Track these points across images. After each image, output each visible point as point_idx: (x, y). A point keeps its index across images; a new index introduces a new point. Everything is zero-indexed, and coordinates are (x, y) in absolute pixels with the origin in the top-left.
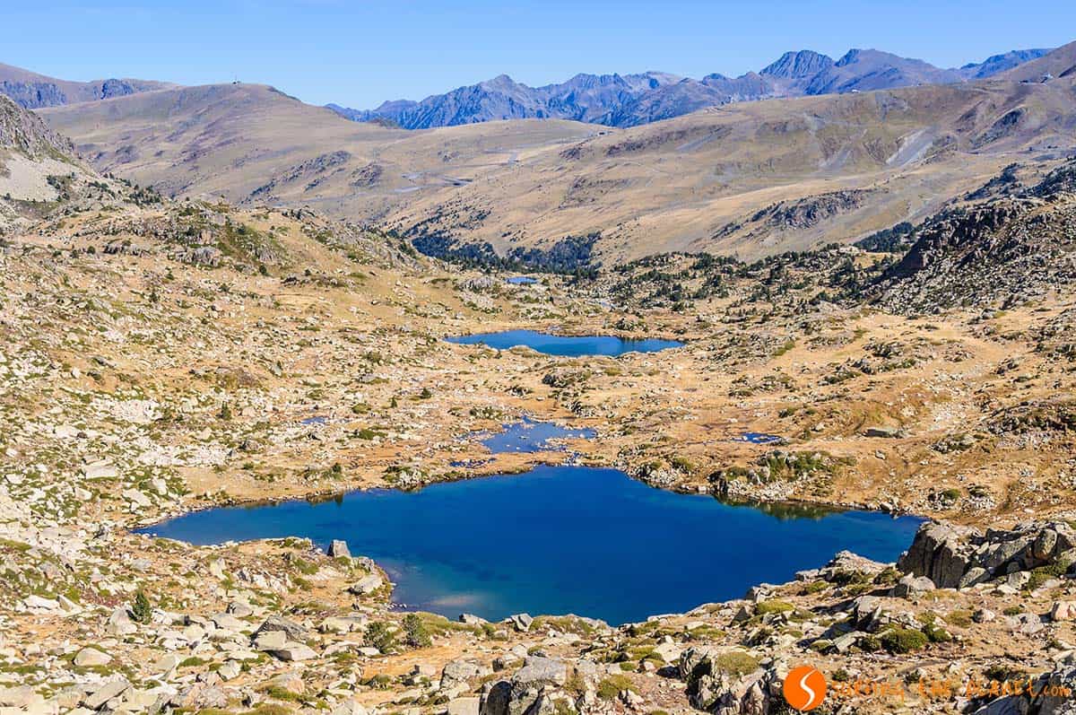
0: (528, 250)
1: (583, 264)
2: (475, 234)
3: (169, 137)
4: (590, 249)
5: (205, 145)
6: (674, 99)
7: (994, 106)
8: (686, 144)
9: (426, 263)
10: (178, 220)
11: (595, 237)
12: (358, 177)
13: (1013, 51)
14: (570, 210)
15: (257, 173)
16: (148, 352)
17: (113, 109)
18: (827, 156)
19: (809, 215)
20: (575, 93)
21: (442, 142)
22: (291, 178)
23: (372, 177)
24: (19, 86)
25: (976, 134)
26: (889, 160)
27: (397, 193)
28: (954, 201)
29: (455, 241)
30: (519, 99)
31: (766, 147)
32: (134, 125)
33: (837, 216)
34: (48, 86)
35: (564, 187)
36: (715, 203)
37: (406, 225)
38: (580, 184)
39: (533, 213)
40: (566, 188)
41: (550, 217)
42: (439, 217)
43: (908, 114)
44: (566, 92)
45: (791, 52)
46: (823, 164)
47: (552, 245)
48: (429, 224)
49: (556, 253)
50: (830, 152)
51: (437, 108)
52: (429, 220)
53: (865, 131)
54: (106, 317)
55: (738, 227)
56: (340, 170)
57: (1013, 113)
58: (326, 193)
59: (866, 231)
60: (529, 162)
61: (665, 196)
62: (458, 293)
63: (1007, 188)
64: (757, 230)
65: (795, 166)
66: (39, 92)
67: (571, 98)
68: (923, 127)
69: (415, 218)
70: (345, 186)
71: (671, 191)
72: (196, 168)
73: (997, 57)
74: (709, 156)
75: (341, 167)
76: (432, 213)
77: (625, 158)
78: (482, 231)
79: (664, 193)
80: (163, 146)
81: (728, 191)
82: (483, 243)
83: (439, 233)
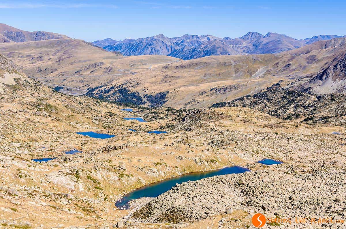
0: (149, 95)
1: (163, 100)
2: (135, 89)
3: (53, 54)
4: (165, 96)
5: (63, 57)
6: (211, 45)
7: (284, 61)
8: (197, 67)
9: (102, 106)
10: (36, 103)
11: (168, 92)
12: (105, 70)
13: (320, 35)
14: (162, 84)
15: (77, 66)
16: (21, 135)
17: (38, 44)
18: (236, 73)
19: (225, 91)
20: (184, 40)
21: (131, 61)
22: (87, 69)
23: (109, 70)
24: (11, 32)
25: (278, 70)
26: (253, 75)
27: (116, 75)
28: (263, 90)
29: (130, 91)
30: (166, 42)
31: (219, 69)
32: (43, 50)
33: (232, 91)
34: (20, 33)
35: (162, 77)
36: (202, 85)
37: (117, 85)
38: (166, 77)
39: (152, 84)
40: (162, 78)
41: (156, 86)
42: (126, 83)
43: (261, 62)
44: (181, 40)
45: (250, 32)
46: (234, 75)
47: (156, 94)
48: (123, 85)
49: (156, 96)
50: (237, 72)
51: (140, 43)
52: (123, 84)
53: (248, 66)
54: (15, 129)
55: (206, 93)
56: (100, 68)
57: (288, 64)
58: (96, 74)
59: (239, 96)
60: (154, 69)
61: (189, 82)
62: (92, 120)
63: (277, 87)
64: (210, 94)
65: (227, 76)
66: (17, 34)
67: (182, 42)
68: (264, 66)
69: (120, 83)
70: (101, 72)
71: (191, 81)
72: (60, 64)
73: (315, 37)
74: (203, 71)
75: (101, 67)
76: (125, 82)
77: (180, 70)
78: (137, 88)
79: (189, 81)
80: (51, 57)
81: (207, 81)
82: (137, 92)
83: (126, 88)
